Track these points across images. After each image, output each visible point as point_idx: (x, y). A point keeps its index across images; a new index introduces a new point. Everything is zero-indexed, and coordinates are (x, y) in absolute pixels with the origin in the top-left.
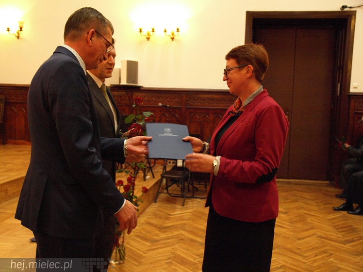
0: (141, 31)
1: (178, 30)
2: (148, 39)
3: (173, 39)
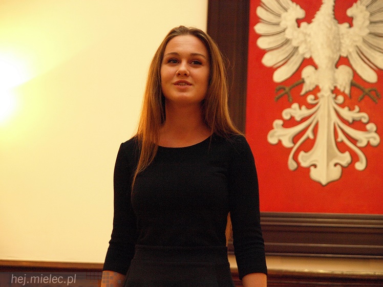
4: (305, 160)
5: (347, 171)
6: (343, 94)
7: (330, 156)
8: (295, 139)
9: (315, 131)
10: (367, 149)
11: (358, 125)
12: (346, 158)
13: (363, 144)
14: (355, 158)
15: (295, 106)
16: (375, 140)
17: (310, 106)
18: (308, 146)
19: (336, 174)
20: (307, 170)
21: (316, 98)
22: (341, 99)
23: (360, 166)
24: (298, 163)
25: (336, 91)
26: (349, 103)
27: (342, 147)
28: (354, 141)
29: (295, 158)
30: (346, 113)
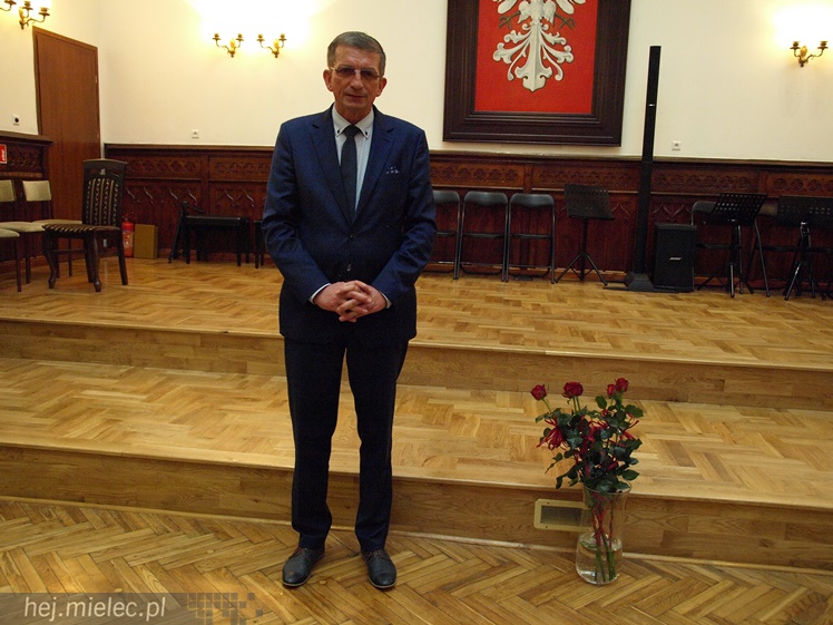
4: (519, 73)
5: (550, 81)
6: (548, 23)
7: (537, 70)
8: (512, 58)
9: (527, 52)
10: (565, 65)
11: (558, 47)
12: (548, 72)
13: (562, 61)
14: (555, 72)
15: (514, 32)
16: (570, 58)
17: (524, 32)
18: (522, 62)
19: (541, 83)
20: (522, 80)
21: (529, 26)
22: (547, 26)
23: (559, 78)
24: (515, 76)
25: (543, 21)
26: (552, 31)
27: (546, 64)
28: (555, 59)
29: (513, 72)
30: (550, 37)
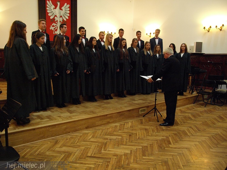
0: (204, 28)
1: (223, 25)
2: (209, 31)
3: (221, 30)
